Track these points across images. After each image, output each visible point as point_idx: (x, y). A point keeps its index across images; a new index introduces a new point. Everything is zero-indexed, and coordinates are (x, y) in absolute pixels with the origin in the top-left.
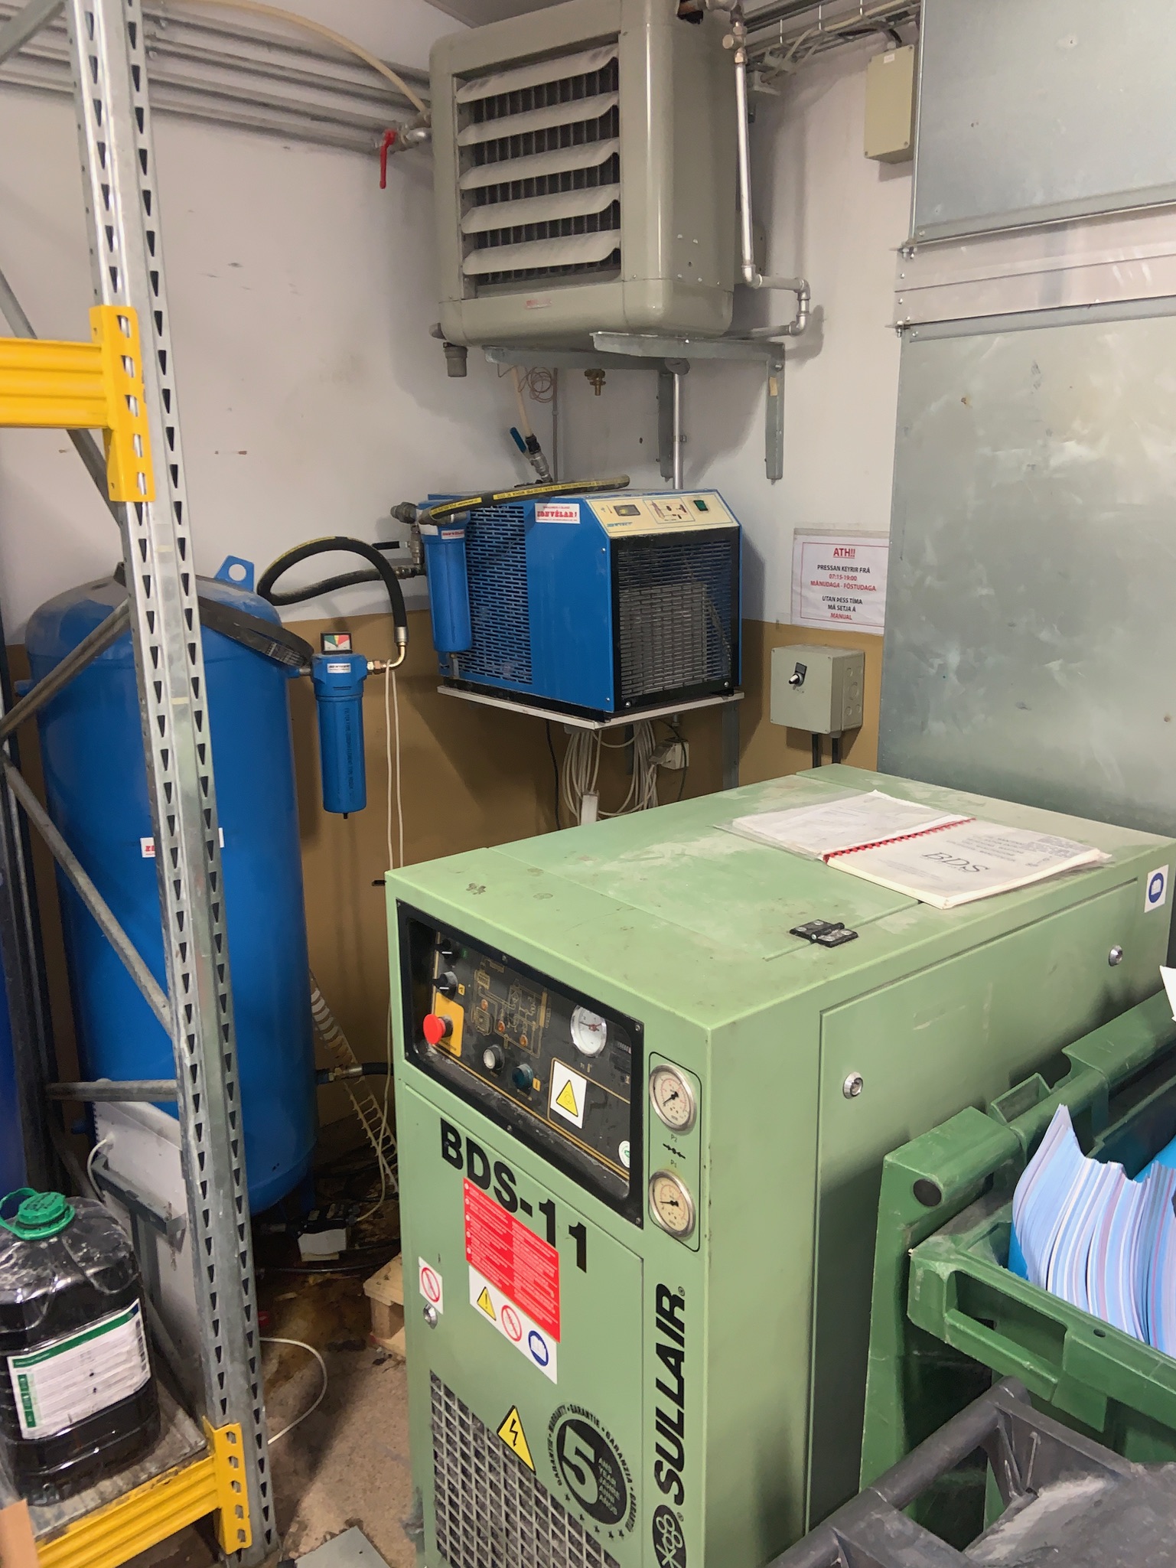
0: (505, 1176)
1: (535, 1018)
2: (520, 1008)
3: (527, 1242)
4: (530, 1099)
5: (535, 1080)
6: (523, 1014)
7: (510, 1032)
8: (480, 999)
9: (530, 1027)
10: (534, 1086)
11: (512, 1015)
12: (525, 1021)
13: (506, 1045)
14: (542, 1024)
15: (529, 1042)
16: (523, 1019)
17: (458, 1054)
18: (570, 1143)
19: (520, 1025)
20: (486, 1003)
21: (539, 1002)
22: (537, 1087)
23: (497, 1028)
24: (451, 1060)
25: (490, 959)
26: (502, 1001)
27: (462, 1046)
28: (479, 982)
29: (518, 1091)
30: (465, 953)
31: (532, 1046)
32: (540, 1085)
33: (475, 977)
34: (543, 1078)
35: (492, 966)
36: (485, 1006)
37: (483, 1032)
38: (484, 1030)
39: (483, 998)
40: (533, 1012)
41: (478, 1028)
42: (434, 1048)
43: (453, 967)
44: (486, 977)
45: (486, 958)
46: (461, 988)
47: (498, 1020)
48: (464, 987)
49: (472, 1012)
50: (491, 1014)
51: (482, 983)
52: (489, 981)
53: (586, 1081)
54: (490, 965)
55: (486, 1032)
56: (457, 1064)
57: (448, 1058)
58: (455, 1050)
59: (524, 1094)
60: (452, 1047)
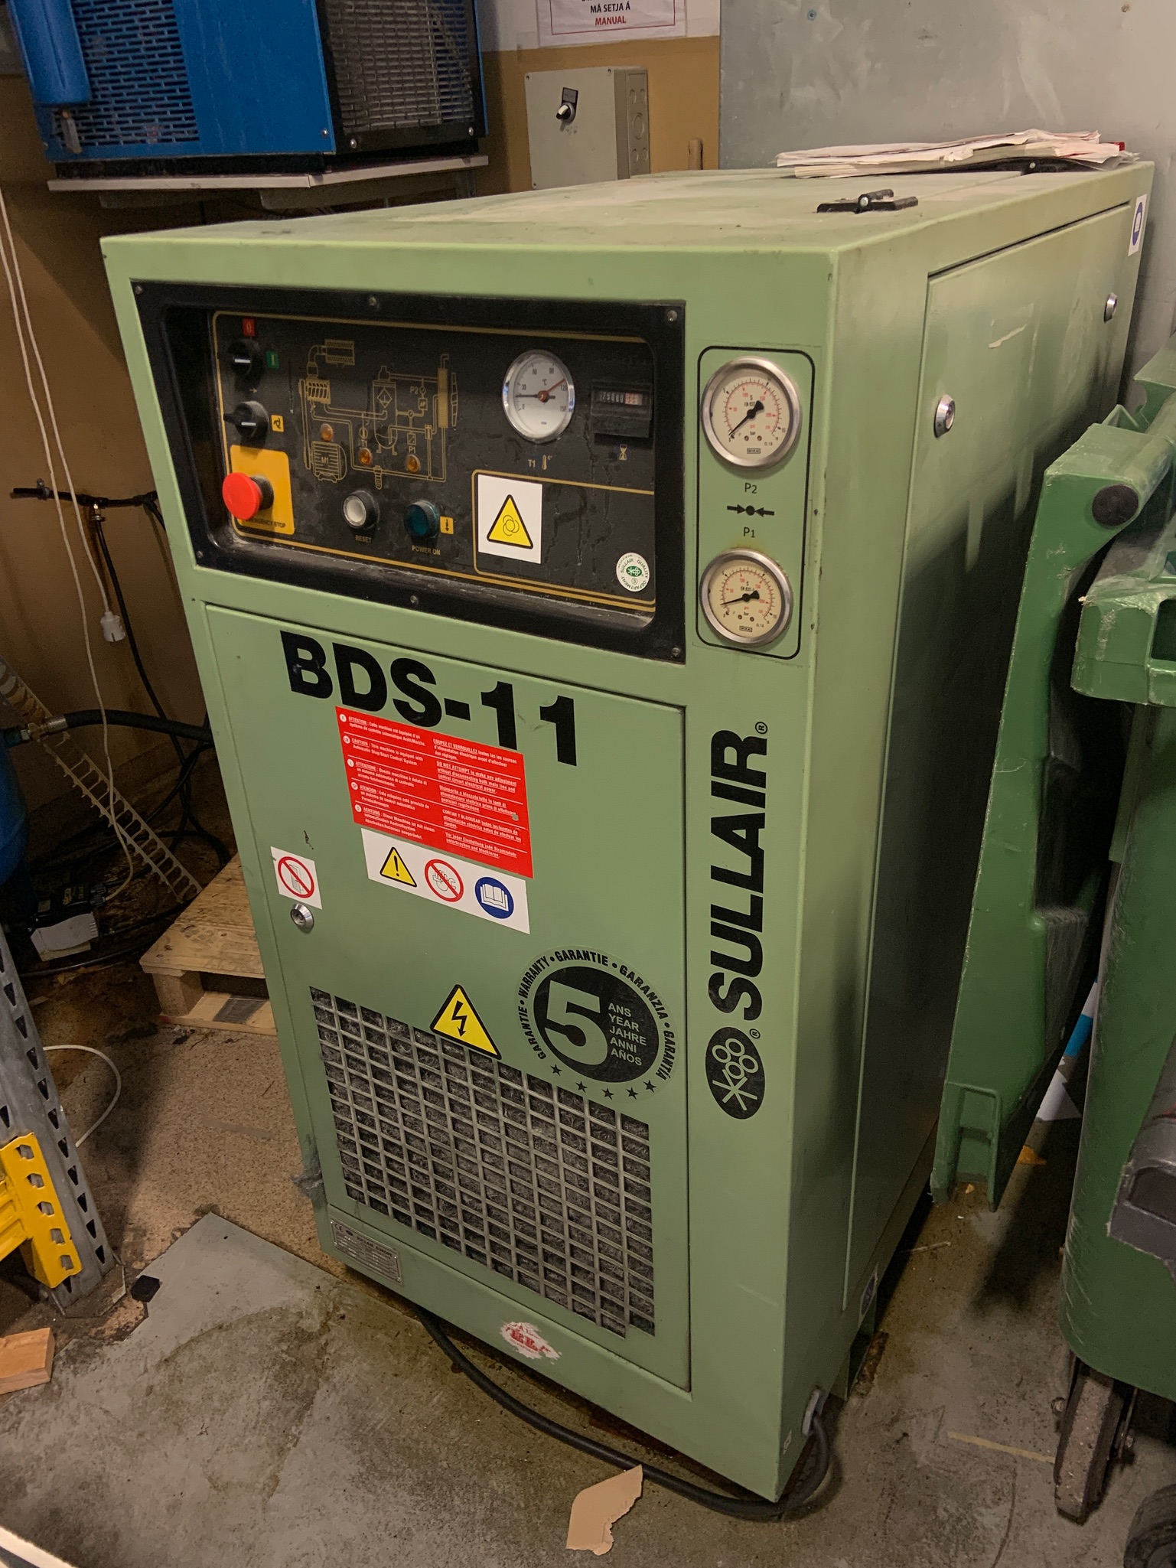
0: (412, 678)
1: (430, 418)
2: (397, 413)
4: (438, 552)
5: (443, 520)
6: (404, 421)
7: (385, 460)
8: (315, 427)
9: (421, 437)
10: (443, 530)
11: (383, 430)
12: (411, 431)
13: (379, 484)
14: (443, 422)
15: (424, 463)
16: (404, 429)
17: (290, 529)
18: (522, 594)
19: (402, 440)
20: (330, 429)
21: (432, 389)
22: (447, 529)
23: (357, 462)
24: (277, 545)
25: (324, 350)
26: (360, 414)
27: (295, 517)
28: (310, 398)
29: (413, 548)
30: (273, 360)
31: (429, 469)
32: (454, 523)
33: (300, 392)
34: (458, 512)
35: (330, 362)
36: (329, 433)
37: (332, 477)
38: (332, 474)
39: (322, 423)
40: (423, 410)
41: (322, 476)
42: (243, 538)
43: (255, 391)
44: (322, 386)
45: (315, 350)
46: (275, 422)
47: (357, 449)
48: (281, 418)
49: (305, 452)
50: (342, 444)
51: (314, 399)
52: (328, 389)
53: (541, 486)
54: (327, 361)
55: (337, 477)
56: (290, 547)
57: (272, 543)
58: (283, 527)
59: (425, 550)
60: (277, 524)
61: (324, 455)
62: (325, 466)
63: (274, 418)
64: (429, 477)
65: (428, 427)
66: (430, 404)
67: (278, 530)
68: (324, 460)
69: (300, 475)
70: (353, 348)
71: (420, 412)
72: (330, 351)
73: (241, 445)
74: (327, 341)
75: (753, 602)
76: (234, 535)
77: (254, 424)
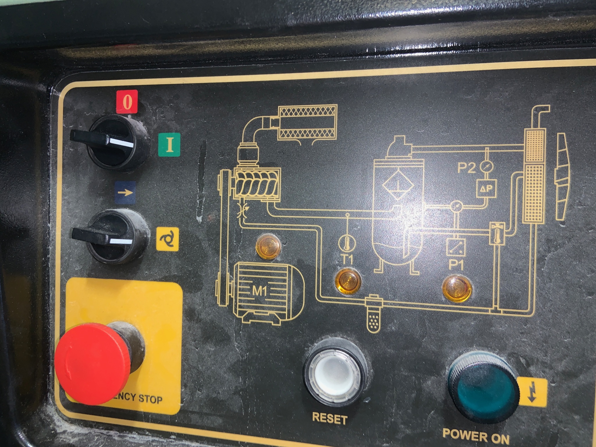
1: (500, 210)
2: (425, 206)
4: (504, 439)
5: (525, 383)
6: (440, 219)
9: (478, 243)
10: (525, 400)
12: (456, 233)
13: (373, 326)
14: (534, 213)
15: (484, 284)
16: (439, 231)
17: (171, 406)
19: (435, 249)
21: (511, 162)
22: (532, 399)
23: (329, 290)
24: (141, 431)
25: (275, 123)
26: (343, 214)
27: (184, 385)
28: (238, 197)
29: (446, 432)
30: (170, 145)
31: (496, 294)
32: (550, 388)
33: (220, 189)
34: (561, 367)
35: (286, 139)
36: (273, 251)
37: (273, 318)
38: (273, 312)
39: (259, 232)
40: (486, 198)
41: (250, 316)
42: (72, 421)
43: (128, 193)
44: (264, 176)
45: (257, 124)
46: (165, 237)
47: (329, 269)
48: (176, 231)
49: (218, 281)
50: (300, 264)
51: (249, 196)
52: (278, 180)
54: (279, 138)
55: (282, 316)
56: (166, 435)
57: (131, 429)
58: (158, 403)
59: (473, 436)
60: (145, 398)
61: (258, 283)
62: (258, 300)
63: (161, 231)
64: (495, 310)
65: (498, 225)
66: (504, 188)
67: (145, 407)
68: (257, 291)
69: (203, 316)
70: (335, 114)
71: (481, 202)
72: (287, 123)
73: (89, 276)
74: (281, 108)
76: (56, 417)
77: (129, 242)
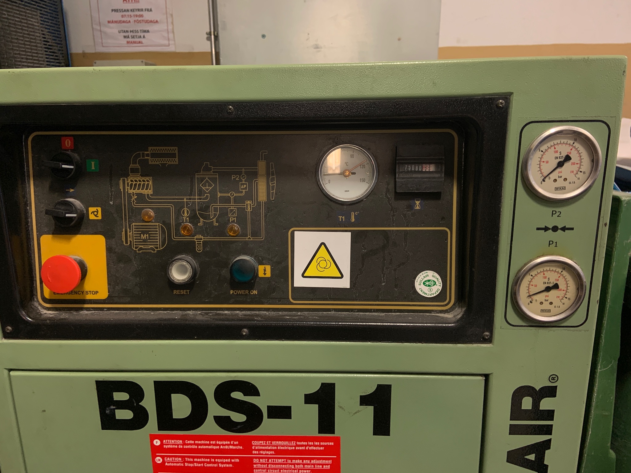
1: (250, 196)
2: (219, 195)
3: (277, 452)
4: (255, 292)
5: (261, 268)
6: (227, 200)
7: (207, 230)
8: (135, 214)
9: (242, 212)
10: (261, 274)
11: (205, 208)
12: (232, 206)
13: (199, 249)
14: (262, 197)
15: (244, 228)
16: (225, 205)
17: (103, 294)
18: (333, 313)
19: (224, 213)
20: (152, 213)
21: (253, 175)
22: (265, 274)
23: (178, 234)
24: (88, 309)
25: (148, 155)
26: (183, 199)
27: (109, 284)
28: (131, 191)
29: (231, 292)
30: (93, 165)
31: (249, 231)
32: (271, 269)
33: (121, 188)
34: (275, 260)
35: (153, 163)
36: (150, 217)
37: (152, 249)
38: (152, 246)
39: (143, 208)
40: (244, 191)
41: (141, 249)
42: (49, 309)
43: (72, 190)
44: (144, 181)
45: (139, 155)
46: (93, 212)
47: (178, 225)
48: (99, 209)
49: (124, 233)
50: (164, 223)
51: (136, 191)
52: (150, 183)
53: (350, 233)
54: (150, 163)
55: (157, 248)
56: (102, 309)
57: (82, 309)
58: (96, 294)
59: (243, 292)
60: (89, 292)
61: (144, 233)
62: (144, 241)
63: (91, 209)
64: (249, 238)
65: (249, 202)
66: (250, 186)
67: (89, 297)
68: (143, 237)
69: (116, 250)
70: (176, 152)
71: (242, 192)
72: (153, 155)
73: (53, 234)
74: (150, 148)
75: (553, 292)
76: (39, 308)
77: (75, 215)
